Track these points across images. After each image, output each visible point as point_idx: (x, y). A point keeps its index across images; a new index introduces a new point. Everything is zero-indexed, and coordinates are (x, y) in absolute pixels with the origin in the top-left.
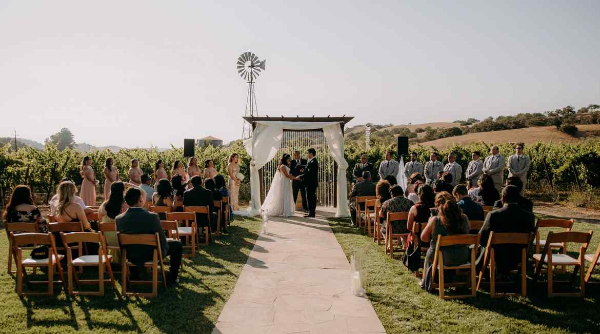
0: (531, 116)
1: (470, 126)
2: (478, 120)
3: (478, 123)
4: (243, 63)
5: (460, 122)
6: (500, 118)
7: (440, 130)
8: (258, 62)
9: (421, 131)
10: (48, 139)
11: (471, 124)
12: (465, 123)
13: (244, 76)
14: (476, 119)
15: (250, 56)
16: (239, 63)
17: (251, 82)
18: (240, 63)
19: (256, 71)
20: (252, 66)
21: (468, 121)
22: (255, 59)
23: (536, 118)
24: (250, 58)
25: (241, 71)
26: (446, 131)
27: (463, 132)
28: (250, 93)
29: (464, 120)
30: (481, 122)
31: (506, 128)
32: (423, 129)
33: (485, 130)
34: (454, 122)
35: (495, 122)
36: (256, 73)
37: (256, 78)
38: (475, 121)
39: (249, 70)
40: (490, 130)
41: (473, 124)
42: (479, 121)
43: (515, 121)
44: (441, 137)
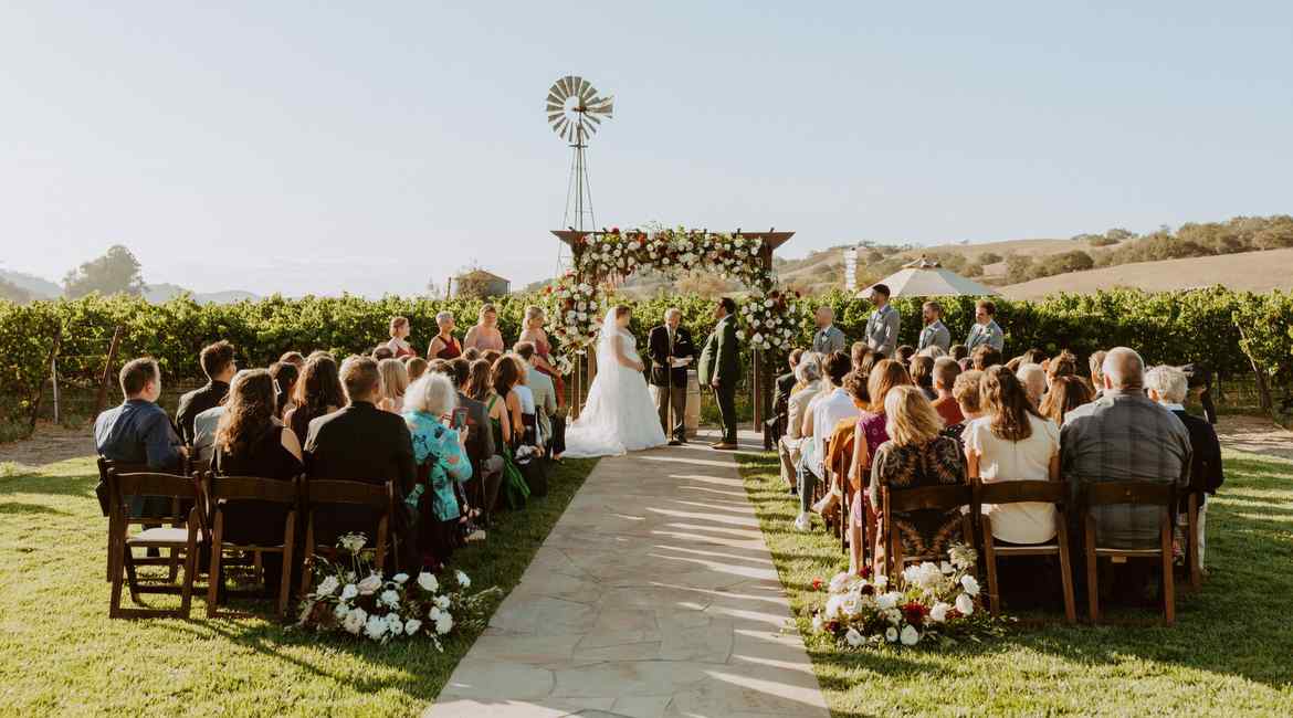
0: (1266, 222)
1: (1113, 247)
2: (1133, 232)
3: (1134, 241)
4: (561, 100)
5: (1090, 238)
6: (1187, 228)
7: (1040, 258)
8: (597, 101)
9: (993, 259)
10: (75, 272)
11: (1115, 242)
12: (1102, 241)
13: (560, 130)
14: (1128, 230)
15: (578, 85)
16: (551, 98)
17: (579, 146)
18: (555, 100)
19: (590, 121)
20: (583, 109)
21: (1109, 234)
22: (590, 95)
23: (1277, 227)
24: (577, 90)
25: (555, 117)
26: (1055, 259)
27: (1096, 263)
28: (575, 171)
29: (1099, 234)
30: (1140, 236)
31: (1205, 251)
32: (999, 254)
33: (1153, 258)
34: (1075, 239)
35: (1176, 236)
36: (591, 126)
37: (588, 137)
38: (1125, 234)
39: (574, 117)
40: (1164, 258)
41: (1123, 243)
42: (1136, 235)
43: (1227, 234)
44: (1042, 273)
